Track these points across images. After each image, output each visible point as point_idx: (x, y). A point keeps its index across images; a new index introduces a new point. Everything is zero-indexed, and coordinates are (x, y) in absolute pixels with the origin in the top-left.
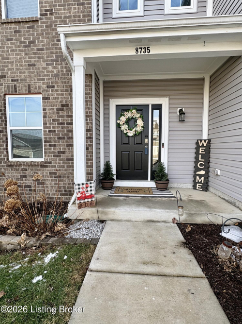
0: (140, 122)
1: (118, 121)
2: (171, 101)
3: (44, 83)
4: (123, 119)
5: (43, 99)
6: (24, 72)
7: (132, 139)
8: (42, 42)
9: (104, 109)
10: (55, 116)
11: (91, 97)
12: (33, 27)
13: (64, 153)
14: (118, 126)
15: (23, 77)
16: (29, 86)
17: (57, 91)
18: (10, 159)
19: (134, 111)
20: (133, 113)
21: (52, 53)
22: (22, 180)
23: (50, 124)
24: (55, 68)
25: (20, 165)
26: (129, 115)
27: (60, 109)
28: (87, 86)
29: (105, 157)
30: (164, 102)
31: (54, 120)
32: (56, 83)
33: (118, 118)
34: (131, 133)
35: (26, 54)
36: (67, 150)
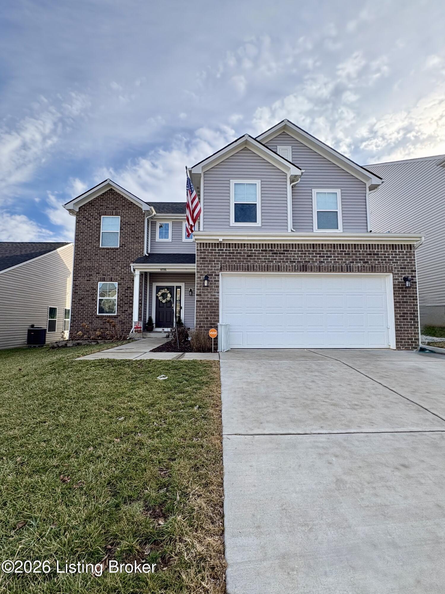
0: (169, 295)
1: (157, 295)
2: (186, 285)
3: (119, 277)
4: (160, 293)
5: (118, 284)
6: (109, 272)
7: (165, 304)
8: (119, 258)
9: (150, 288)
10: (123, 293)
11: (142, 284)
12: (116, 251)
13: (127, 311)
14: (157, 297)
15: (109, 274)
16: (111, 278)
17: (125, 281)
18: (98, 314)
19: (166, 289)
20: (165, 291)
21: (124, 263)
22: (104, 325)
23: (121, 296)
24: (125, 270)
25: (104, 317)
26: (163, 291)
27: (127, 289)
28: (141, 279)
29: (149, 314)
30: (182, 285)
31: (123, 295)
32: (125, 277)
33: (157, 293)
34: (164, 301)
35: (111, 263)
36: (129, 310)
